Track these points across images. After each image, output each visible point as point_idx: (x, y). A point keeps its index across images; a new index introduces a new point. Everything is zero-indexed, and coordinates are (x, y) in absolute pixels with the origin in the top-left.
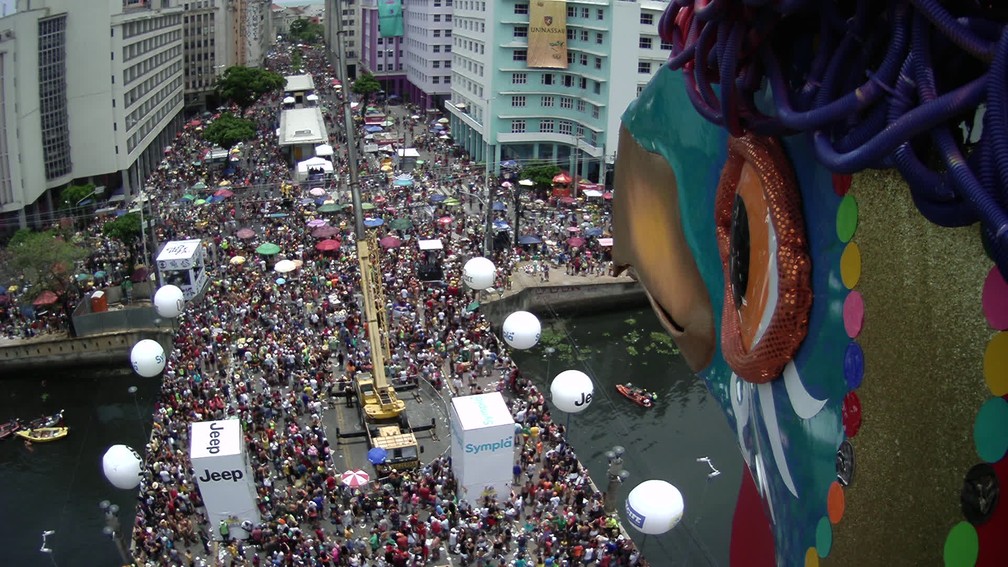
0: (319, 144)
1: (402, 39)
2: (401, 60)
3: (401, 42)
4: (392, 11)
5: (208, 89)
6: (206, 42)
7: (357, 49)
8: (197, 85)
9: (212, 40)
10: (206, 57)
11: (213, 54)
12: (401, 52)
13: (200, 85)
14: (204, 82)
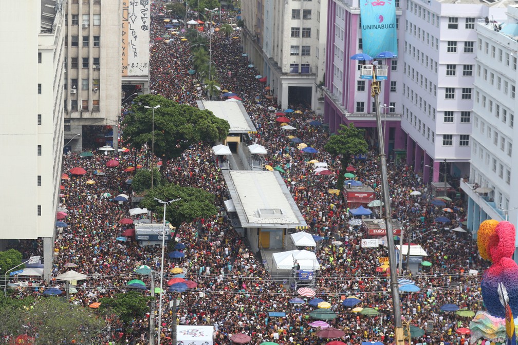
0: (293, 231)
1: (395, 62)
2: (393, 97)
3: (394, 68)
4: (381, 18)
5: (86, 115)
6: (86, 39)
7: (318, 61)
8: (69, 108)
9: (97, 38)
10: (86, 65)
11: (97, 61)
12: (394, 83)
13: (75, 108)
14: (80, 104)
